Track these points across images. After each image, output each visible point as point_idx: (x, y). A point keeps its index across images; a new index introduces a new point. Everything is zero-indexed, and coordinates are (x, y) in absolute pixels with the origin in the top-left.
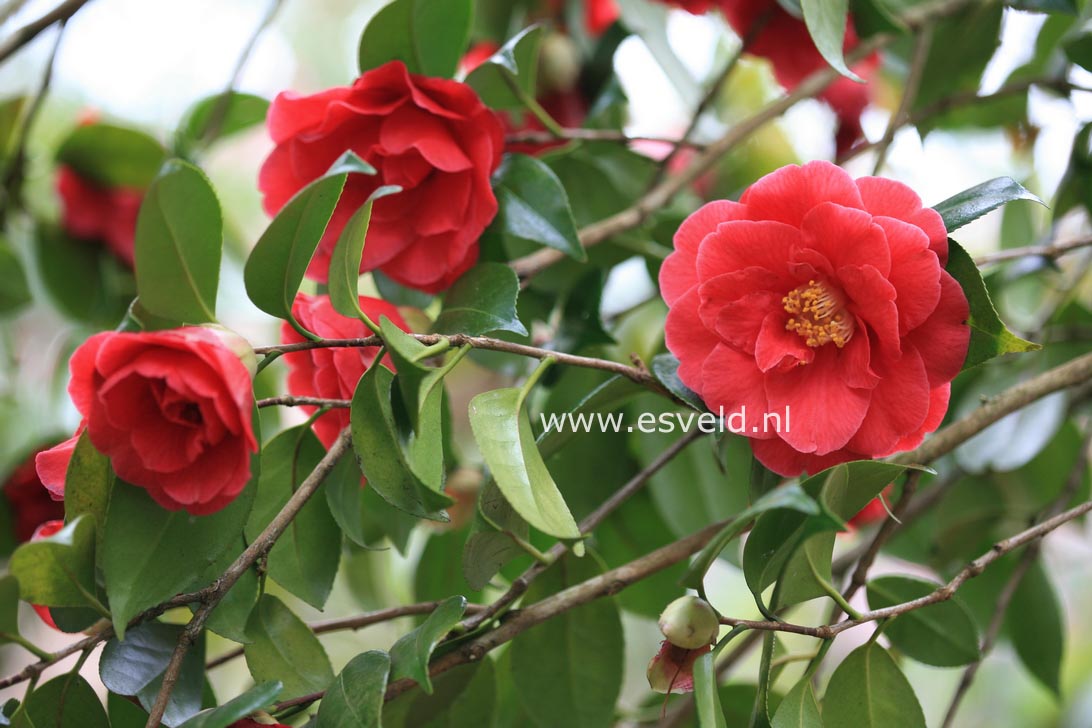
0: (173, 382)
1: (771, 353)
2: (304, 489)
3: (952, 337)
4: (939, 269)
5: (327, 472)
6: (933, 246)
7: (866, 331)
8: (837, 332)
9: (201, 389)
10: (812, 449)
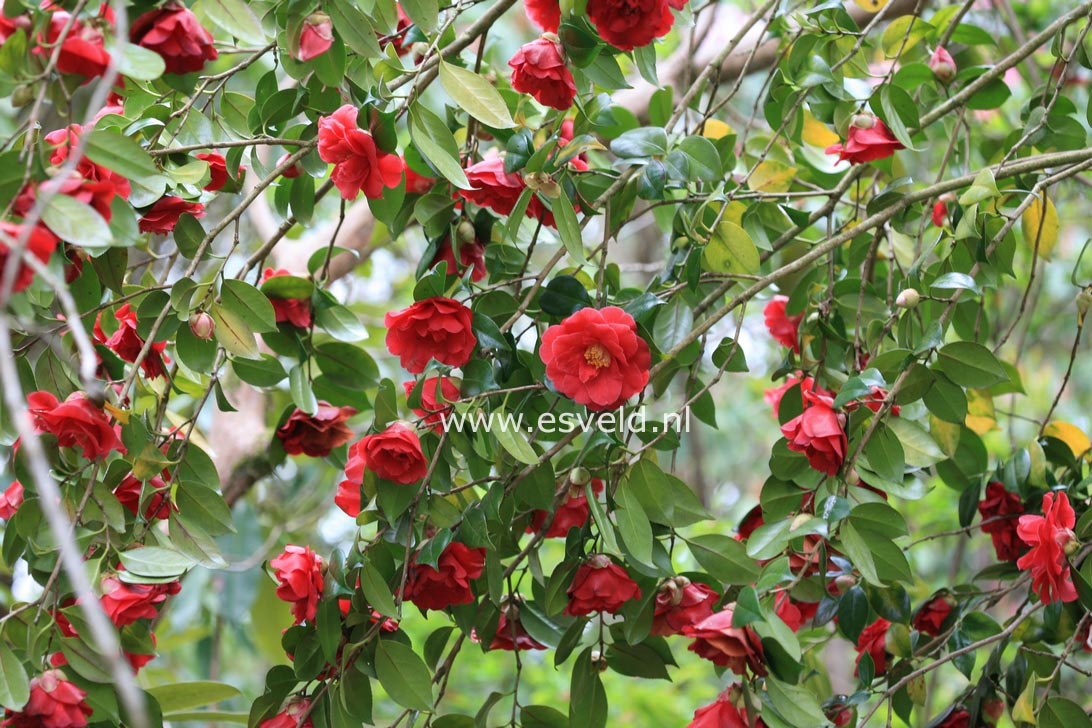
0: (397, 450)
1: (585, 375)
2: (436, 457)
3: (644, 356)
4: (635, 336)
5: (442, 449)
6: (632, 329)
7: (615, 359)
8: (606, 362)
9: (407, 450)
10: (606, 403)
